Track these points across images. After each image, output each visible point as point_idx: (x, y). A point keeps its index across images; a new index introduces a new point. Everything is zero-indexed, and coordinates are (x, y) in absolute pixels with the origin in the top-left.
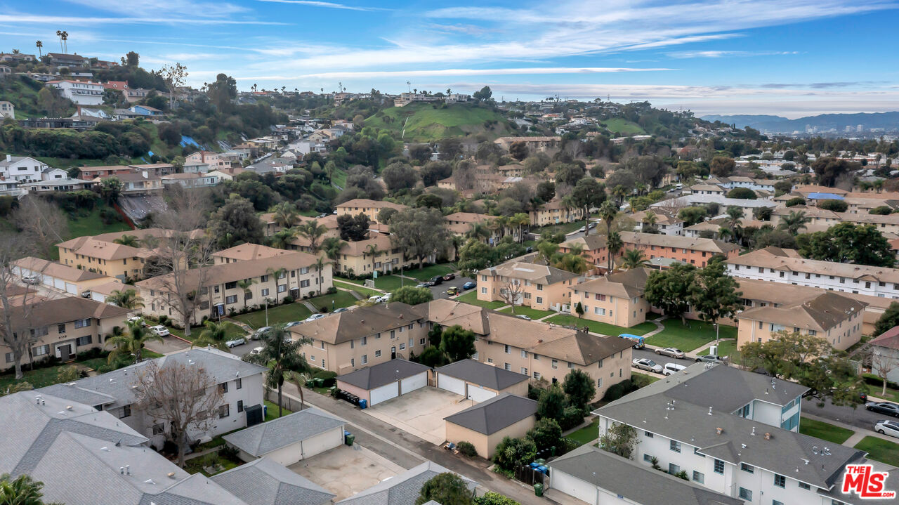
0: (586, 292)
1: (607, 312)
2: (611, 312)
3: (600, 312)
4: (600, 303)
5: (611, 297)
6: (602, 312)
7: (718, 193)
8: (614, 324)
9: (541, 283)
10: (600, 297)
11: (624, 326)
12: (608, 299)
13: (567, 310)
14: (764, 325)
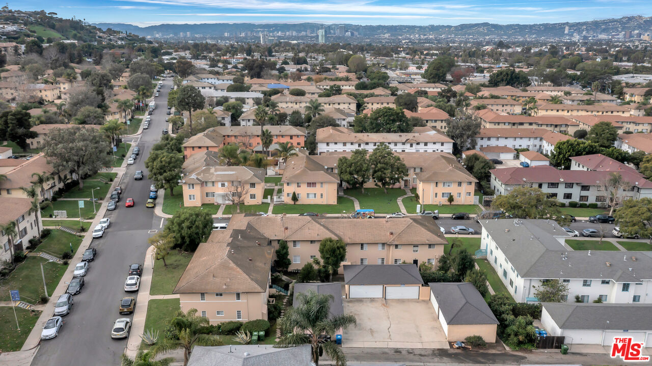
0: (298, 183)
1: (318, 196)
2: (322, 195)
3: (311, 196)
4: (311, 190)
5: (322, 183)
6: (313, 196)
7: (210, 88)
8: (325, 203)
9: (253, 182)
10: (311, 184)
11: (334, 204)
12: (318, 186)
13: (279, 200)
14: (439, 184)
